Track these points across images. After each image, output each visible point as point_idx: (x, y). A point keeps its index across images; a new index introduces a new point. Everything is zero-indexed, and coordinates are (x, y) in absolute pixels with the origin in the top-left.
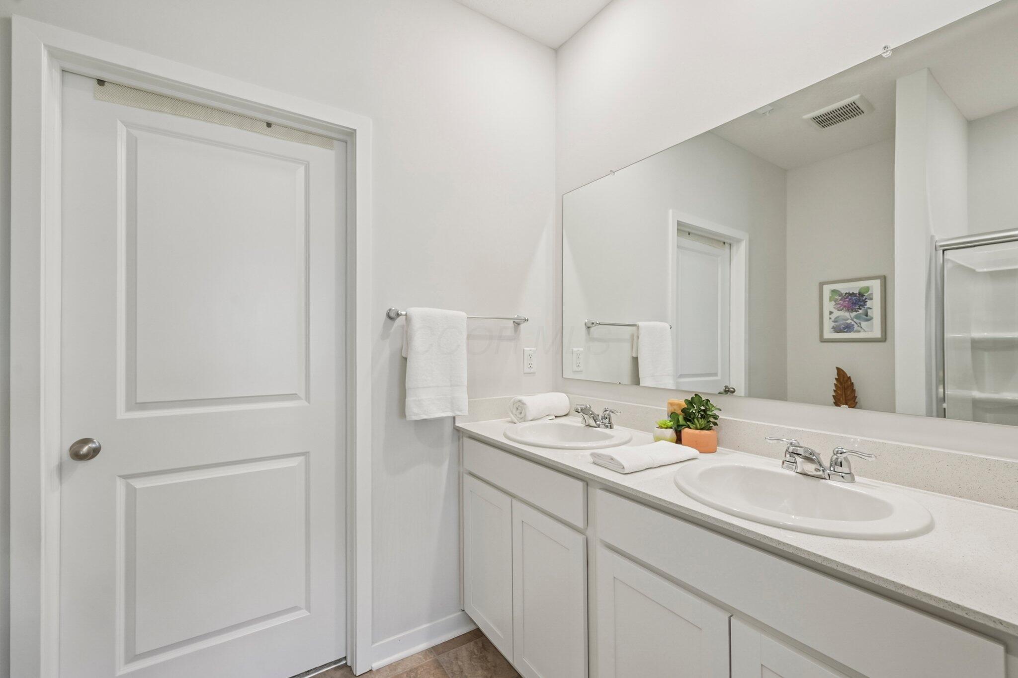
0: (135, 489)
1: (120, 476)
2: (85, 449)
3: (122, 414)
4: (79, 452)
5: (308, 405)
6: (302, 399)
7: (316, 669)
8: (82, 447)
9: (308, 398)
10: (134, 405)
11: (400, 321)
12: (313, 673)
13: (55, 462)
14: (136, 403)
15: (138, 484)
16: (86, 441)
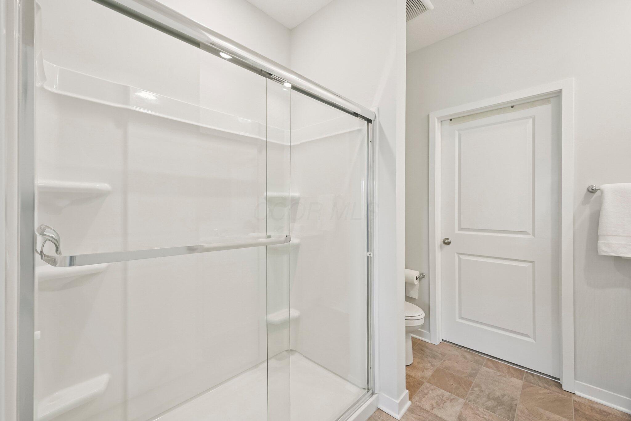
0: (461, 259)
1: (457, 253)
2: (446, 241)
3: (457, 232)
4: (445, 241)
5: (534, 238)
6: (530, 235)
7: (540, 373)
8: (446, 240)
9: (534, 234)
10: (461, 229)
11: (598, 193)
12: (538, 373)
13: (439, 244)
14: (461, 228)
15: (462, 257)
16: (447, 239)
